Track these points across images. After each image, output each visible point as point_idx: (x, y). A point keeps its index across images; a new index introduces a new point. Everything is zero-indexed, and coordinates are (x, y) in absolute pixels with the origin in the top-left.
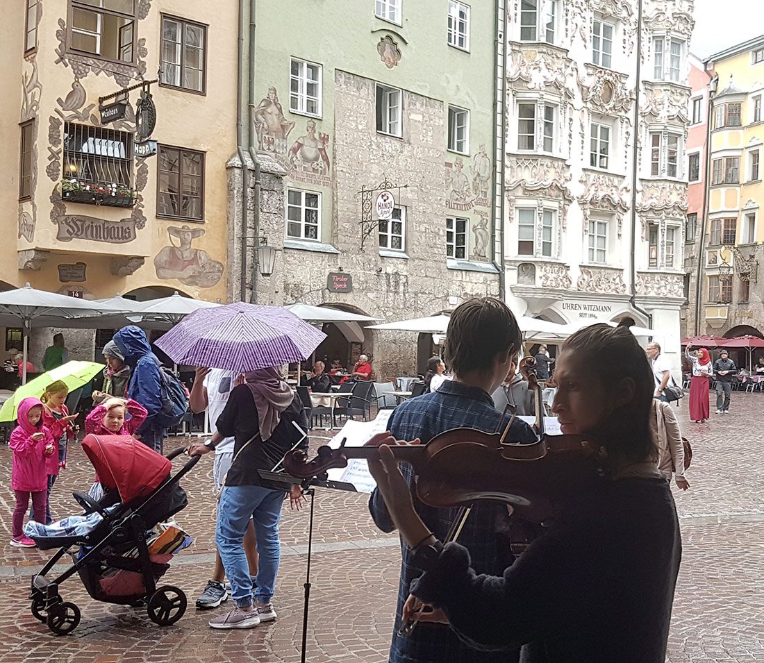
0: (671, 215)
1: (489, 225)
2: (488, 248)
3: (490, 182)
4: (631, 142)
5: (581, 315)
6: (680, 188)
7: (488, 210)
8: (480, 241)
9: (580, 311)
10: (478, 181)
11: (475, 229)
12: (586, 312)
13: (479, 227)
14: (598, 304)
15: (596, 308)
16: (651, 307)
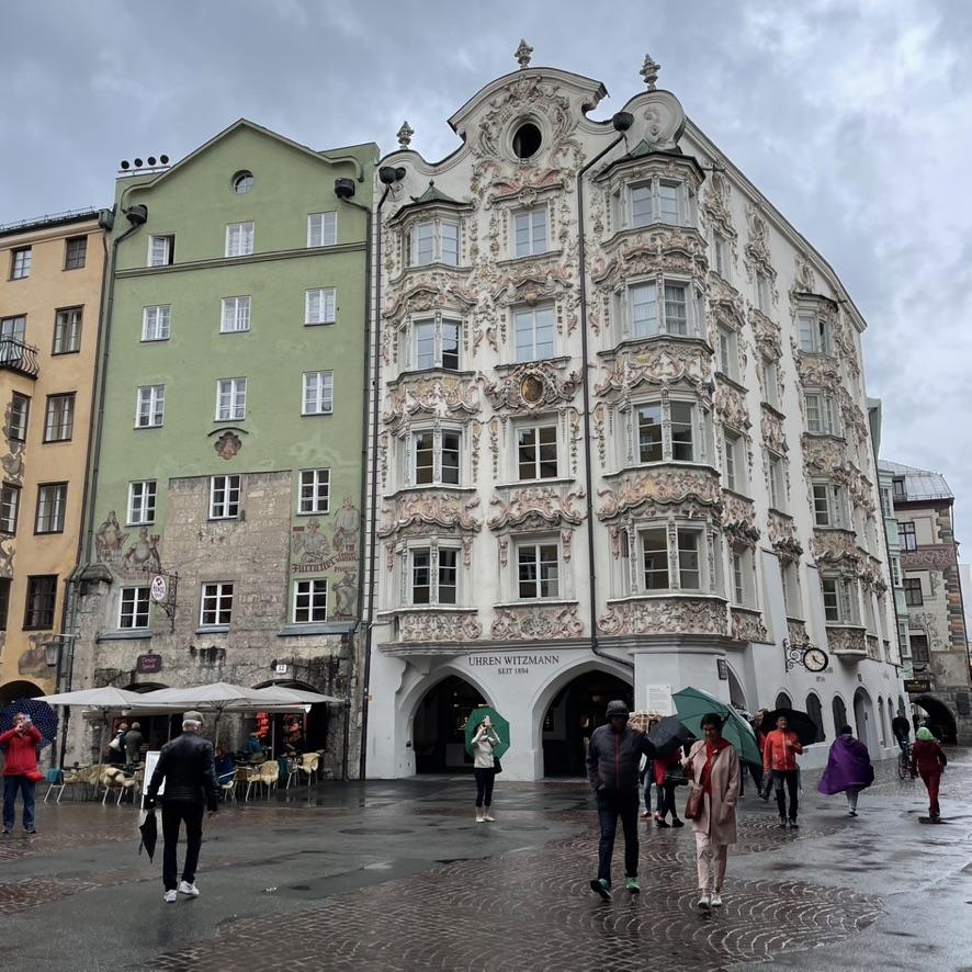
0: (644, 516)
1: (356, 581)
2: (354, 606)
3: (358, 534)
4: (581, 434)
5: (501, 672)
7: (355, 564)
8: (343, 598)
9: (499, 666)
10: (341, 536)
11: (335, 588)
13: (342, 584)
14: (532, 654)
15: (528, 660)
16: (631, 650)
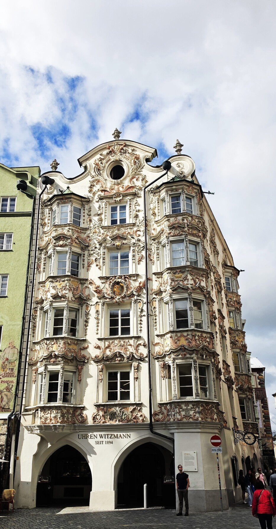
1: (14, 389)
2: (12, 404)
4: (145, 313)
5: (97, 443)
6: (188, 335)
7: (15, 380)
8: (5, 399)
9: (96, 440)
10: (6, 363)
12: (102, 440)
13: (5, 390)
14: (116, 433)
15: (113, 436)
16: (172, 431)
